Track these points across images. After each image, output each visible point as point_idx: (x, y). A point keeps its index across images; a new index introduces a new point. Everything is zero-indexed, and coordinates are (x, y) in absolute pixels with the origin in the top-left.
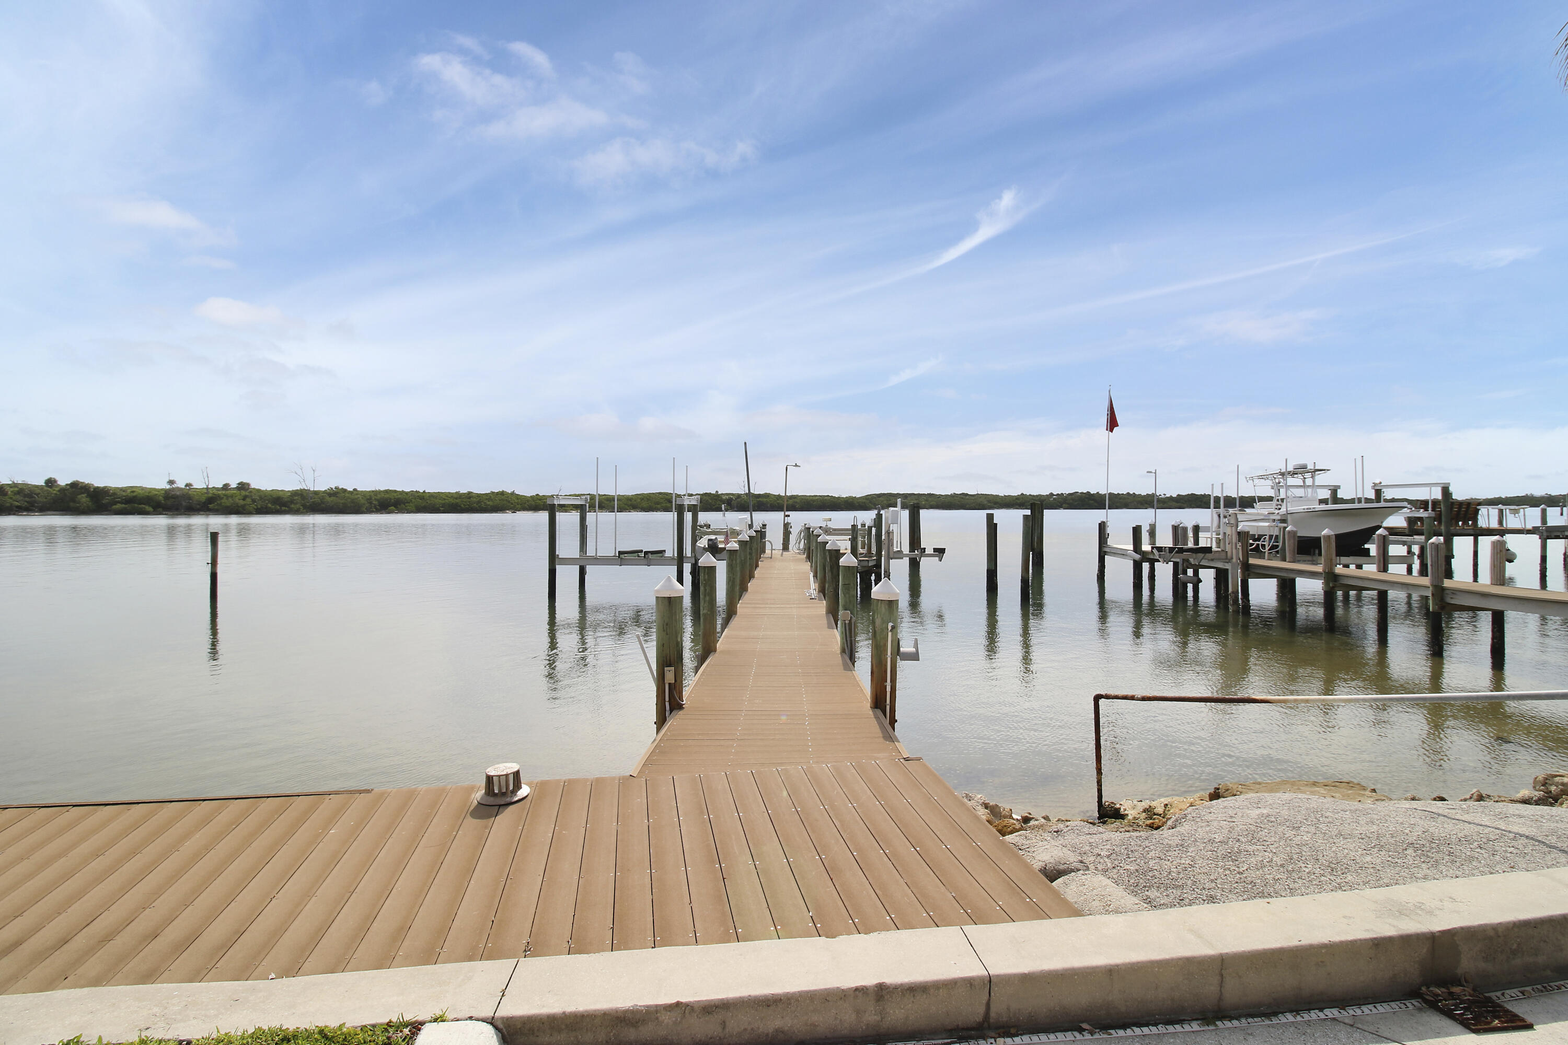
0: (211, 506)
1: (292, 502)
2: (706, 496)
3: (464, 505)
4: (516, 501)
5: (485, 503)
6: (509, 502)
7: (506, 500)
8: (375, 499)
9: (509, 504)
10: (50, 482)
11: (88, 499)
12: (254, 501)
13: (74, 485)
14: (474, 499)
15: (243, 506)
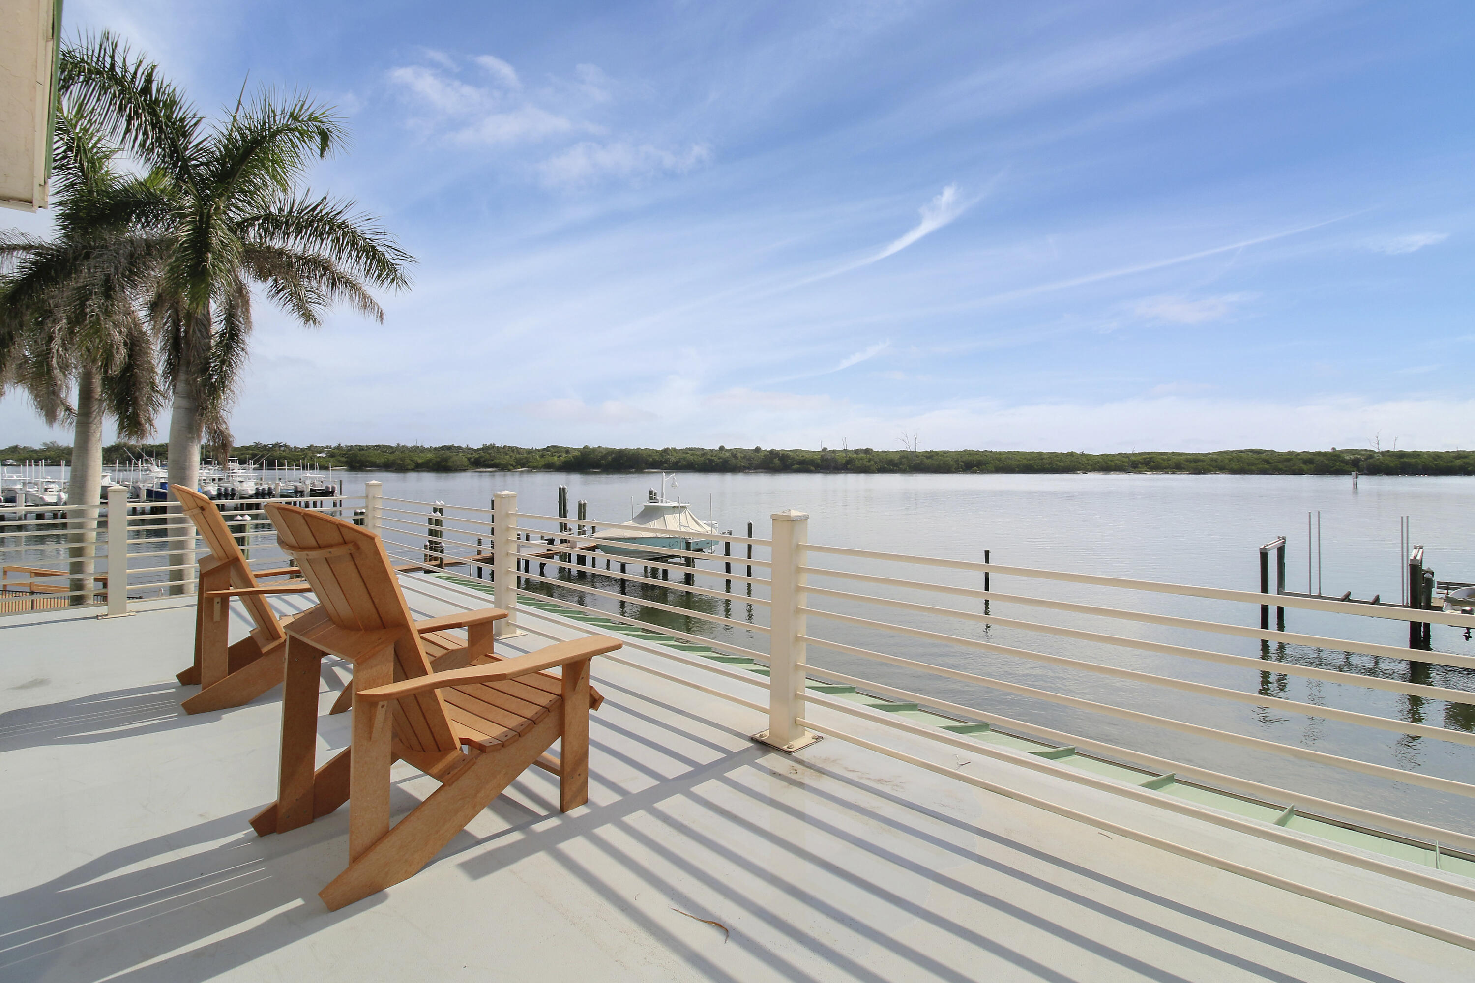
0: (849, 466)
1: (901, 463)
2: (1320, 456)
3: (1037, 466)
4: (1086, 462)
5: (1056, 464)
6: (1079, 463)
7: (1077, 461)
8: (962, 461)
9: (1080, 465)
10: (758, 449)
11: (779, 462)
12: (876, 463)
13: (772, 452)
14: (1047, 461)
15: (869, 467)
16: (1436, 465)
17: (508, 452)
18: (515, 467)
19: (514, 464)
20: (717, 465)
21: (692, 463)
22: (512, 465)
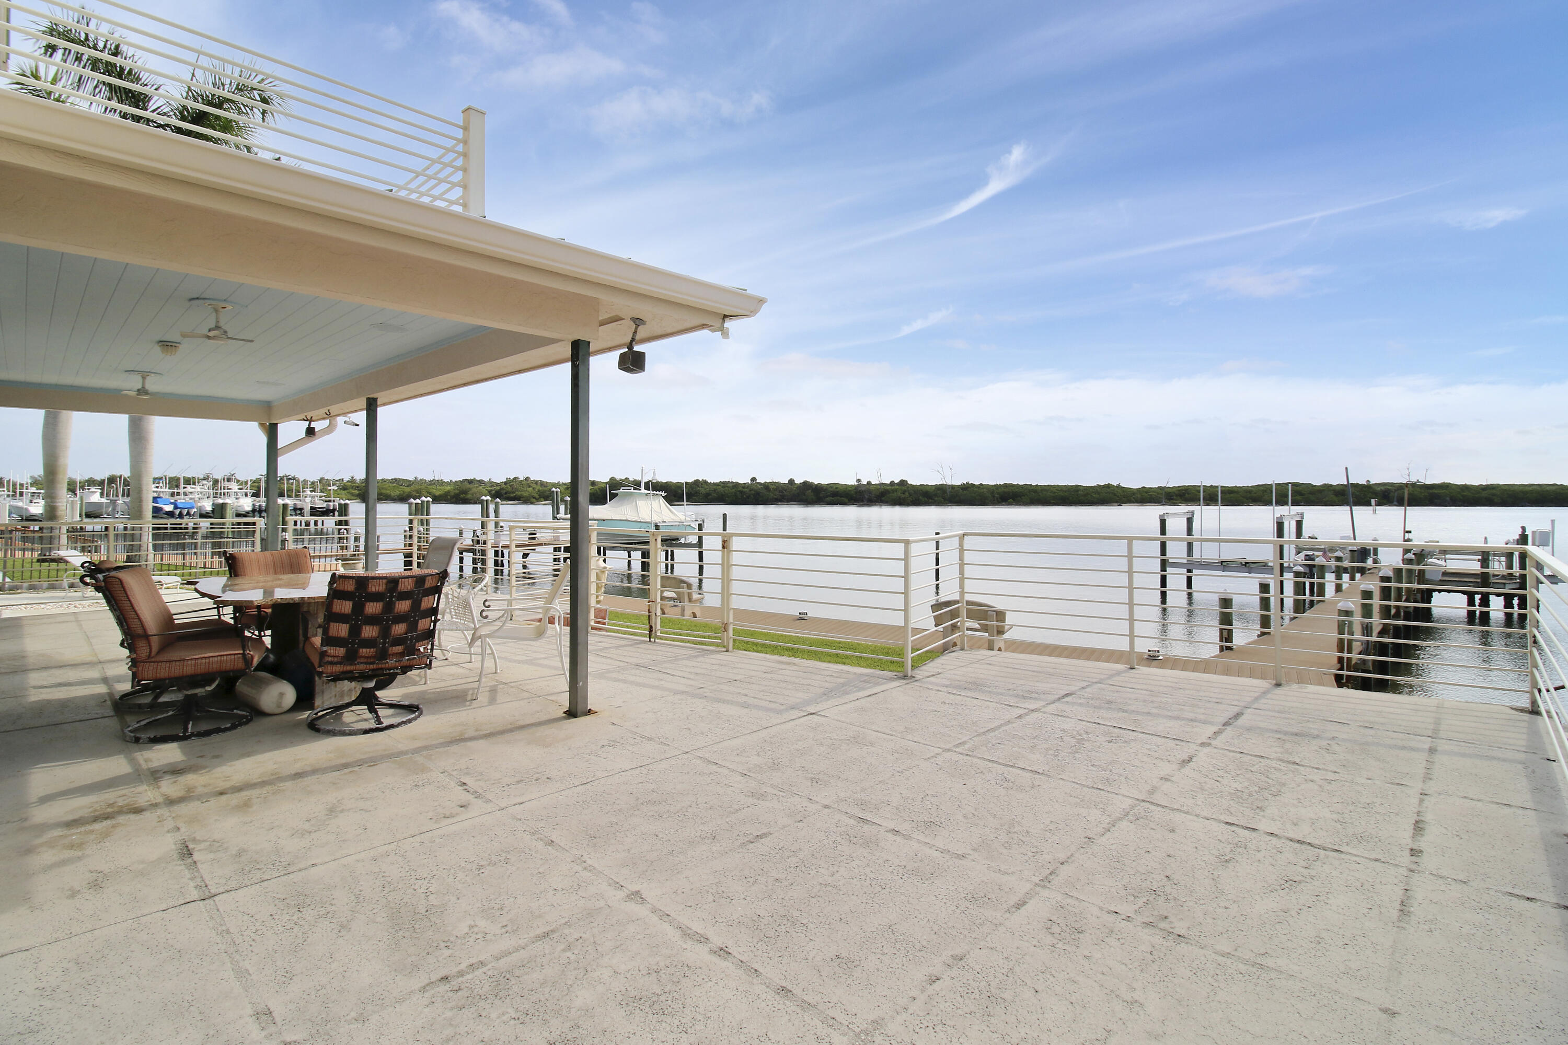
0: (883, 498)
1: (936, 495)
3: (1073, 498)
6: (1115, 495)
8: (998, 493)
10: (791, 481)
11: (812, 493)
12: (911, 494)
13: (805, 483)
14: (1082, 492)
15: (904, 499)
16: (1463, 496)
17: (532, 485)
18: (538, 500)
19: (537, 497)
20: (748, 497)
21: (722, 495)
22: (534, 498)
